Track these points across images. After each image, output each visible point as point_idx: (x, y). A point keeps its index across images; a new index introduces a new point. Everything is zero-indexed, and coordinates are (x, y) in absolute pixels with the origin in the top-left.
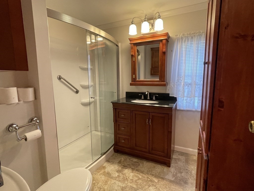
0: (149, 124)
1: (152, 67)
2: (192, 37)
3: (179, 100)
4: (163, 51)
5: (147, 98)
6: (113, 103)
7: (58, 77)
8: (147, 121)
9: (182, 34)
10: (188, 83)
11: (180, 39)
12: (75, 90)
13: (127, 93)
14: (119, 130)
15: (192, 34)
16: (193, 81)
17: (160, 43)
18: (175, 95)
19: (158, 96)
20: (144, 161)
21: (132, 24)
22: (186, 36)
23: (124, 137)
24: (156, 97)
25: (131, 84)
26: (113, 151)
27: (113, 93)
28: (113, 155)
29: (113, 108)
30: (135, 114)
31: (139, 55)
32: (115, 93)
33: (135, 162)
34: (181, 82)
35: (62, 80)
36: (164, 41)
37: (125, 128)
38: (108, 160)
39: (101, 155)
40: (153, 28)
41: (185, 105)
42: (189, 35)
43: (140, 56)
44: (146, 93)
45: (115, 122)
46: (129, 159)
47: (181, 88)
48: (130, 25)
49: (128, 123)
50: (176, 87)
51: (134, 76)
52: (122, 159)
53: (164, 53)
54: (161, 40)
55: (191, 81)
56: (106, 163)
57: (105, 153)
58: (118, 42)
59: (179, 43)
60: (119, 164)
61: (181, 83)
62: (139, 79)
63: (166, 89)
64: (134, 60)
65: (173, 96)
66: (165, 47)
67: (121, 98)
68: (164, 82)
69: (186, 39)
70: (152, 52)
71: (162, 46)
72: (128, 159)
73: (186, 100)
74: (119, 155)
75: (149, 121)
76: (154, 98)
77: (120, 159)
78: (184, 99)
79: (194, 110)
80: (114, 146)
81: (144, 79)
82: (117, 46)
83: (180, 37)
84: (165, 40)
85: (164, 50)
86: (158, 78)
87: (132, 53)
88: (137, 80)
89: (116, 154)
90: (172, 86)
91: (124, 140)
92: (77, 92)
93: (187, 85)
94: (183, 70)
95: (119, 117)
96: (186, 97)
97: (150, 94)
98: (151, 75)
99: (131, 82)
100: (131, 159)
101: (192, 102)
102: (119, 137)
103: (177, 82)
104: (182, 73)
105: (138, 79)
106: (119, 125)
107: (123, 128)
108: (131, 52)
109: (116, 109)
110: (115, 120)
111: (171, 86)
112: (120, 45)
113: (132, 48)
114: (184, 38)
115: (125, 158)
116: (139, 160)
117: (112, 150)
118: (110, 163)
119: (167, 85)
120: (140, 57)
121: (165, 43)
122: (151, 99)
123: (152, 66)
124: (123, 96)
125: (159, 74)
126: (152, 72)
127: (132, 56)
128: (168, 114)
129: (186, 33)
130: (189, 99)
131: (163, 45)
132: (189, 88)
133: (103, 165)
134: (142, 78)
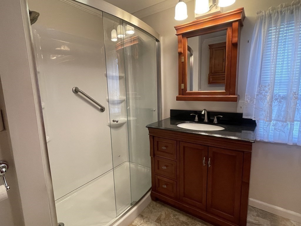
0: (208, 165)
1: (210, 72)
2: (293, 9)
3: (260, 125)
4: (233, 42)
5: (204, 119)
6: (149, 128)
7: (74, 89)
8: (204, 161)
9: (270, 8)
10: (279, 96)
11: (265, 17)
12: (100, 108)
13: (172, 111)
14: (158, 169)
15: (293, 5)
16: (293, 93)
17: (227, 29)
18: (253, 116)
19: (222, 117)
20: (197, 222)
21: (179, 2)
22: (279, 10)
23: (165, 179)
24: (218, 118)
25: (178, 99)
26: (150, 198)
27: (151, 111)
28: (149, 205)
29: (150, 136)
30: (184, 147)
31: (191, 55)
32: (153, 112)
33: (183, 222)
34: (267, 95)
35: (79, 93)
36: (236, 25)
37: (168, 166)
38: (141, 215)
39: (131, 205)
40: (215, 5)
41: (272, 133)
42: (286, 8)
43: (193, 56)
44: (202, 112)
45: (153, 157)
46: (174, 216)
47: (265, 105)
48: (177, 3)
49: (173, 160)
50: (254, 104)
51: (183, 85)
52: (163, 213)
53: (235, 45)
54: (230, 24)
55: (286, 92)
56: (137, 219)
57: (137, 203)
58: (159, 35)
59: (265, 25)
60: (157, 224)
61: (265, 96)
62: (191, 89)
63: (237, 107)
64: (184, 61)
65: (249, 118)
66: (236, 35)
67: (163, 118)
68: (235, 95)
69: (280, 16)
70: (210, 51)
71: (230, 33)
72: (171, 215)
73: (274, 125)
74: (158, 205)
75: (207, 160)
76: (215, 121)
77: (160, 213)
78: (270, 124)
79: (292, 144)
80: (151, 192)
81: (199, 90)
82: (158, 41)
83: (266, 13)
84: (237, 23)
85: (235, 40)
86: (224, 88)
87: (179, 50)
88: (188, 91)
89: (154, 203)
90: (249, 101)
91: (167, 185)
92: (102, 110)
93: (276, 99)
94: (271, 72)
95: (158, 150)
96: (275, 120)
97: (209, 113)
98: (208, 84)
99: (177, 95)
100: (177, 215)
101: (286, 129)
102: (159, 180)
103: (257, 95)
104: (267, 78)
105: (190, 91)
106: (158, 161)
107: (165, 166)
108: (179, 48)
109: (153, 137)
110: (152, 153)
111: (247, 101)
112: (161, 39)
113: (180, 41)
114: (274, 16)
115: (167, 213)
116: (190, 220)
117: (148, 197)
118: (144, 219)
119: (239, 99)
120: (192, 59)
121: (237, 28)
122: (210, 122)
123: (210, 70)
124: (166, 115)
125: (224, 82)
126: (211, 79)
127: (180, 54)
128: (243, 152)
129: (280, 6)
130: (280, 124)
131: (233, 31)
132: (281, 104)
133: (133, 222)
134: (195, 89)
